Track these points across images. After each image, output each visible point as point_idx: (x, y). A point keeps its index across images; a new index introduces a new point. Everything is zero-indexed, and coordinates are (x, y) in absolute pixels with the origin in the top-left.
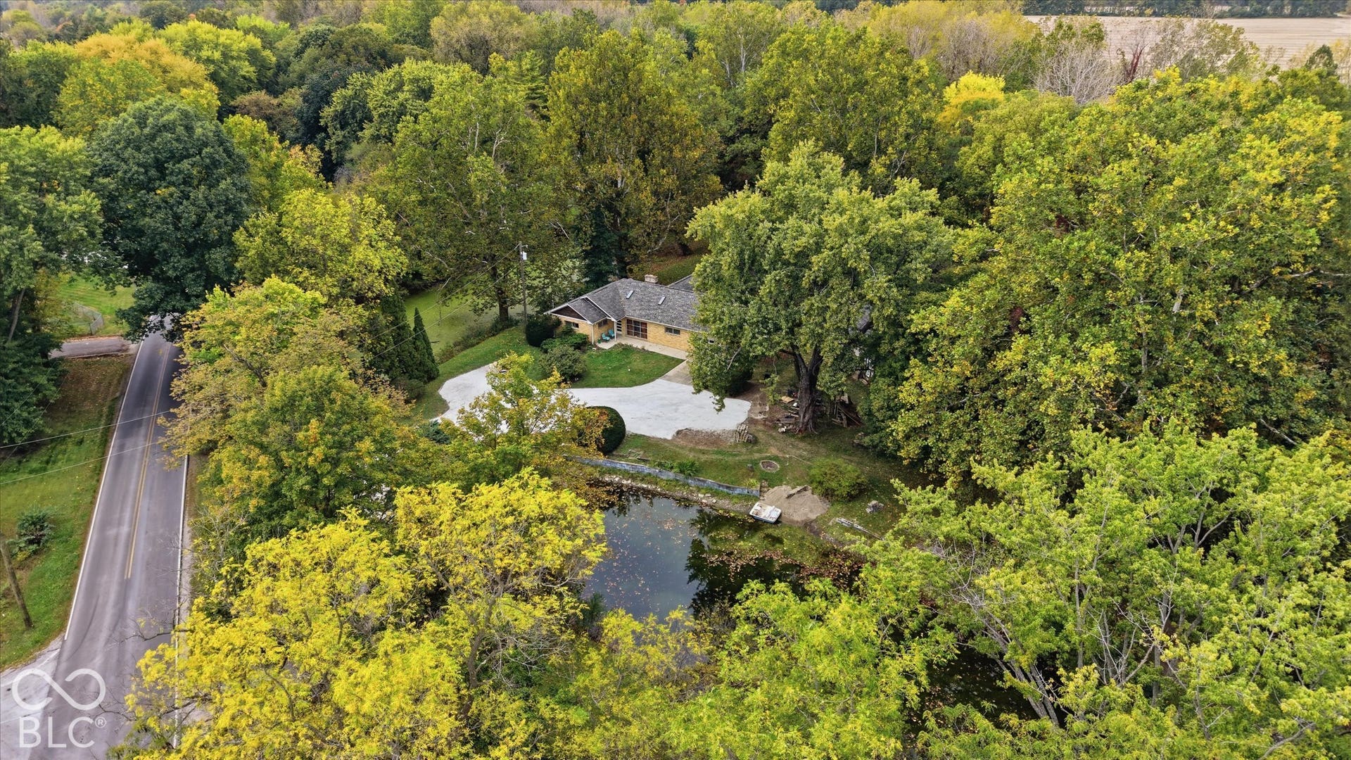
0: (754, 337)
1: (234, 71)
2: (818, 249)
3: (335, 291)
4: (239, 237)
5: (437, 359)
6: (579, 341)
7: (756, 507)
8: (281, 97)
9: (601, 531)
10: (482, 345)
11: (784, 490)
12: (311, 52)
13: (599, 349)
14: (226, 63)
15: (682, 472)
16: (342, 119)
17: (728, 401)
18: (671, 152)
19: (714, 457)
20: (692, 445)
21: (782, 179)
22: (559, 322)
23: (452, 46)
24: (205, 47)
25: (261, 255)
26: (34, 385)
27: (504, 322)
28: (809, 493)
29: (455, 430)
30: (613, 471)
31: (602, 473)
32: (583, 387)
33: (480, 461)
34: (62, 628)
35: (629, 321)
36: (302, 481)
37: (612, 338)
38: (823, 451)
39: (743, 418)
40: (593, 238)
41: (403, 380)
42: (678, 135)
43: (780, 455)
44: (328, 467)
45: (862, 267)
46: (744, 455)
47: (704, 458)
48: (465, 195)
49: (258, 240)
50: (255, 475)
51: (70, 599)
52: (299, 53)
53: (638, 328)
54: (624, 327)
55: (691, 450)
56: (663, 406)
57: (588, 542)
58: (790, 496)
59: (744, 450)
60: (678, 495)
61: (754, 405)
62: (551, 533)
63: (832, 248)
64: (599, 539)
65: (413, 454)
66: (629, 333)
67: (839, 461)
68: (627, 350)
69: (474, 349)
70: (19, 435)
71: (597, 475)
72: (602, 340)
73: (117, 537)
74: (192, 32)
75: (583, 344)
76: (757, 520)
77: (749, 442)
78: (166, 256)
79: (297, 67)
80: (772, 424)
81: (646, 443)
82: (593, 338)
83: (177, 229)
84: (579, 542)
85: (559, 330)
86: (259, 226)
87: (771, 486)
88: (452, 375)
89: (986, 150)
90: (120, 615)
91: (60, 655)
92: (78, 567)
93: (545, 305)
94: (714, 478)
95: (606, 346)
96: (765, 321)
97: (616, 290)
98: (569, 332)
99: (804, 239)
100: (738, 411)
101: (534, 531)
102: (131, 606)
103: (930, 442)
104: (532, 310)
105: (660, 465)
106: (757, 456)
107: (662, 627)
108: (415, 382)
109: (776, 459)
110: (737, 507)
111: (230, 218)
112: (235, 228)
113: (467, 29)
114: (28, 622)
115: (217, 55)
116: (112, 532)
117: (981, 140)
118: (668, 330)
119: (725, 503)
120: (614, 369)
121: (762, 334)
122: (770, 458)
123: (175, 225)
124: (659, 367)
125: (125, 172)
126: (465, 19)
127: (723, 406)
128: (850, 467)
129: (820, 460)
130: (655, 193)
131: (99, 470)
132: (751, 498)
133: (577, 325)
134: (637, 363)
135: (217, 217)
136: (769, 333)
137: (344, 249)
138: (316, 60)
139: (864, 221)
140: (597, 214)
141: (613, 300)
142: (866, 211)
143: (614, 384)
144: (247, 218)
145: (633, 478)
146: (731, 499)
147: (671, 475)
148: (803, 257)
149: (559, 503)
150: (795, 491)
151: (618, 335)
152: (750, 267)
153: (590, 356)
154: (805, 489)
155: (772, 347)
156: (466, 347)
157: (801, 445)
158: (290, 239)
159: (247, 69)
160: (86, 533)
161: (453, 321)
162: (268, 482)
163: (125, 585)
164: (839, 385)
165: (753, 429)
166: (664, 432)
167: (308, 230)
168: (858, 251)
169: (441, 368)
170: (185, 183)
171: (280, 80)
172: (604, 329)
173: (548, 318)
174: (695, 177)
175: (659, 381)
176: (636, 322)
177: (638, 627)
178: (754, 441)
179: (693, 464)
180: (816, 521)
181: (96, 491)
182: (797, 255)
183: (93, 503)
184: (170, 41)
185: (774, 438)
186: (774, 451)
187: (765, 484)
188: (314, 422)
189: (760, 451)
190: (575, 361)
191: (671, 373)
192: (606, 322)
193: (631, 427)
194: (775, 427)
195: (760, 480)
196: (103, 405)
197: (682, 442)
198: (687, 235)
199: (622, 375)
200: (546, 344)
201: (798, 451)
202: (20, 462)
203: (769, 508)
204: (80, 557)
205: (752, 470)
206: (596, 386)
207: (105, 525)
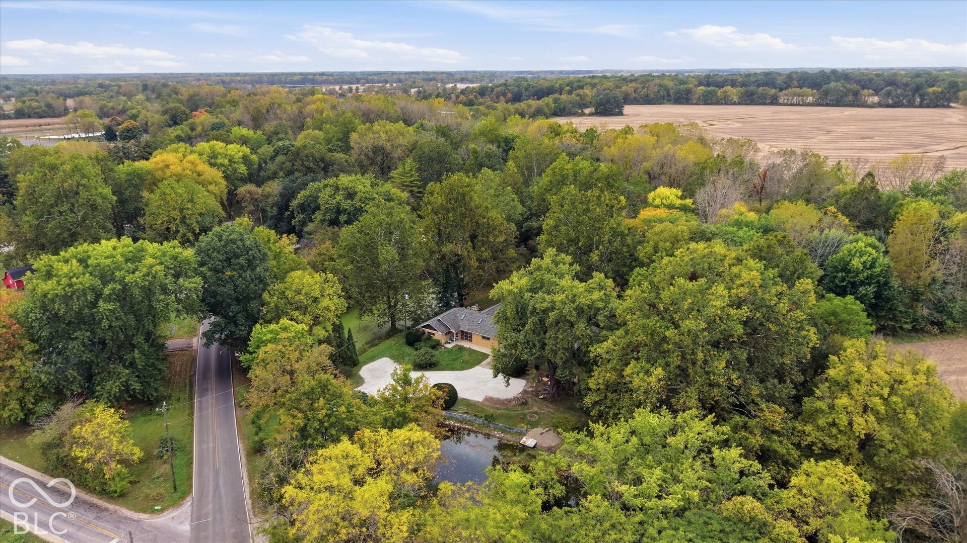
0: (523, 350)
1: (235, 170)
2: (552, 309)
3: (311, 322)
4: (266, 296)
5: (358, 353)
6: (435, 344)
7: (524, 439)
8: (263, 187)
9: (439, 447)
10: (382, 345)
11: (539, 430)
12: (280, 158)
13: (445, 348)
14: (230, 165)
15: (486, 419)
16: (303, 208)
17: (513, 381)
18: (488, 237)
19: (504, 411)
20: (492, 405)
21: (539, 268)
22: (424, 333)
23: (362, 150)
24: (220, 157)
25: (276, 306)
26: (159, 370)
27: (393, 331)
28: (552, 432)
29: (376, 401)
30: (450, 418)
31: (445, 419)
32: (436, 370)
33: (388, 416)
34: (190, 491)
35: (462, 332)
36: (316, 424)
37: (453, 341)
38: (562, 409)
39: (521, 390)
40: (444, 284)
41: (342, 367)
42: (491, 229)
43: (539, 411)
44: (327, 418)
45: (573, 319)
46: (520, 410)
47: (498, 412)
48: (376, 264)
49: (275, 298)
50: (297, 422)
51: (191, 478)
52: (273, 158)
53: (466, 336)
54: (460, 335)
55: (492, 408)
56: (479, 382)
57: (433, 451)
58: (542, 434)
59: (520, 408)
60: (484, 432)
61: (527, 382)
62: (421, 448)
63: (558, 309)
64: (438, 450)
65: (360, 413)
66: (462, 338)
67: (567, 415)
68: (461, 348)
69: (377, 347)
70: (152, 396)
71: (442, 420)
72: (447, 343)
73: (208, 448)
74: (212, 148)
75: (436, 345)
76: (524, 446)
77: (523, 403)
78: (229, 305)
79: (272, 167)
80: (536, 394)
81: (468, 403)
82: (443, 342)
83: (235, 292)
84: (431, 450)
85: (424, 337)
86: (275, 290)
87: (532, 428)
88: (366, 363)
89: (649, 249)
90: (217, 486)
91: (192, 503)
92: (192, 463)
93: (417, 321)
94: (503, 423)
95: (449, 346)
96: (528, 342)
97: (455, 314)
98: (429, 338)
99: (546, 304)
100: (518, 386)
101: (415, 446)
102: (221, 482)
103: (602, 408)
104: (409, 323)
105: (475, 415)
106: (526, 411)
107: (463, 488)
108: (347, 368)
109: (536, 413)
110: (514, 439)
111: (261, 286)
112: (263, 290)
113: (372, 141)
114: (175, 488)
115: (226, 162)
116: (205, 446)
117: (648, 242)
118: (484, 337)
119: (508, 437)
120: (453, 360)
121: (527, 348)
122: (533, 413)
123: (234, 290)
124: (477, 359)
125: (212, 265)
126: (371, 135)
127: (509, 384)
128: (573, 419)
129: (558, 415)
130: (478, 260)
131: (192, 414)
132: (522, 434)
133: (434, 334)
134: (466, 357)
135: (255, 286)
136: (531, 348)
137: (315, 300)
138: (283, 163)
139: (575, 296)
140: (447, 271)
141: (454, 320)
142: (575, 291)
143: (453, 369)
144: (269, 285)
145: (461, 422)
146: (512, 434)
147: (481, 421)
148: (545, 312)
149: (424, 436)
150: (544, 431)
151: (456, 339)
152: (521, 313)
153: (440, 352)
154: (550, 430)
155: (532, 355)
156: (373, 346)
157: (551, 406)
158: (290, 296)
159: (243, 169)
160: (192, 446)
161: (365, 329)
162: (302, 425)
163: (217, 472)
164: (566, 376)
165: (526, 396)
166: (478, 397)
167: (298, 292)
168: (571, 312)
169: (361, 358)
170: (240, 269)
171: (261, 174)
172: (449, 336)
173: (418, 330)
174: (501, 251)
175: (477, 367)
176: (466, 333)
177: (454, 488)
178: (525, 404)
179: (492, 415)
180: (554, 447)
181: (192, 425)
182: (543, 311)
183: (192, 431)
184: (200, 154)
185: (536, 401)
186: (535, 409)
187: (529, 427)
188: (322, 399)
189: (528, 409)
190: (432, 356)
191: (484, 363)
192: (450, 332)
193: (461, 394)
194: (538, 396)
195: (527, 425)
196: (186, 379)
197: (488, 403)
198: (490, 297)
199: (457, 364)
200: (417, 345)
201: (548, 409)
202: (151, 410)
203: (531, 440)
204: (192, 458)
205: (523, 419)
206: (443, 370)
207: (201, 442)
